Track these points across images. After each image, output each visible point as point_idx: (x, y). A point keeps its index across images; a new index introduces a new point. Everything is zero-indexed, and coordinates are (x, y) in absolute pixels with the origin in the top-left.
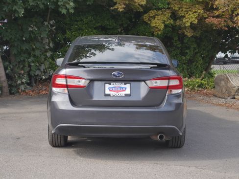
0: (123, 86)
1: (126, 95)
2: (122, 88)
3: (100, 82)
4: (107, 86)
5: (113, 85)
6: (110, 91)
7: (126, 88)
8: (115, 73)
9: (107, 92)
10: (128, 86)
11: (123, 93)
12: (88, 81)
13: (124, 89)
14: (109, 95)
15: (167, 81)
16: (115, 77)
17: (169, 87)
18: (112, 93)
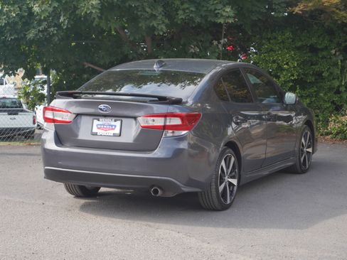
0: (113, 123)
1: (115, 135)
2: (112, 126)
3: (88, 118)
4: (96, 122)
5: (103, 121)
6: (98, 128)
7: (115, 126)
8: (102, 106)
9: (95, 130)
10: (118, 123)
11: (111, 133)
12: (74, 116)
13: (113, 127)
14: (96, 134)
15: (163, 119)
16: (101, 112)
17: (165, 127)
18: (100, 132)
